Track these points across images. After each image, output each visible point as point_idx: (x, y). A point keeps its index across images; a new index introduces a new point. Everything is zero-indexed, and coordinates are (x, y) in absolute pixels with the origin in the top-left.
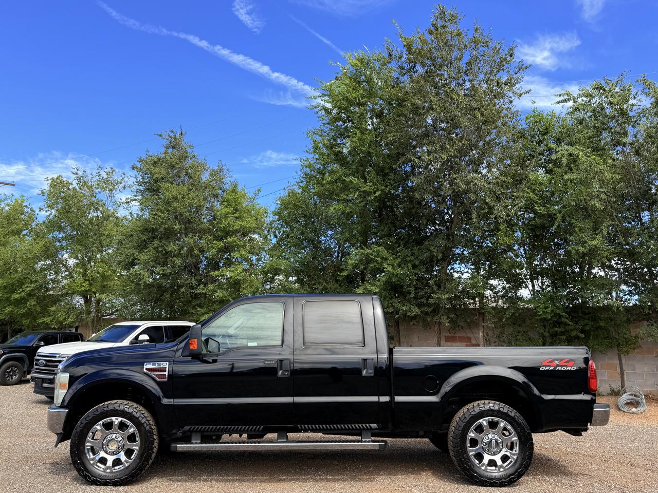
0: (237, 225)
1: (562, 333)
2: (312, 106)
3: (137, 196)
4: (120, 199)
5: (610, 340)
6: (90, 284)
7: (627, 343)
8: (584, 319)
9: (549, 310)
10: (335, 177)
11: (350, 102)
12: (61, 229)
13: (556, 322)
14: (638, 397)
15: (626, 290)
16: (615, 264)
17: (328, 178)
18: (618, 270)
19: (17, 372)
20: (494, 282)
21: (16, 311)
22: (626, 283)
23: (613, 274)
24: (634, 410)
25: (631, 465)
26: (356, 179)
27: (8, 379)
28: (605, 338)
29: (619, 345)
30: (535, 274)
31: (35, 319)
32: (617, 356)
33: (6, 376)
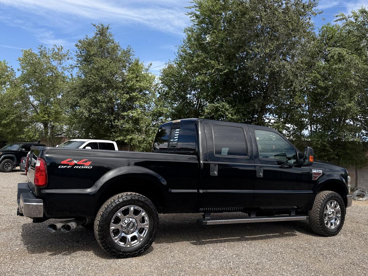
0: (138, 85)
1: (325, 156)
2: (188, 13)
3: (78, 64)
4: (66, 66)
5: (352, 161)
6: (49, 116)
7: (361, 163)
8: (339, 148)
9: (319, 142)
10: (200, 59)
11: (212, 12)
12: (29, 82)
13: (323, 149)
14: (364, 192)
15: (365, 133)
16: (360, 117)
17: (196, 59)
18: (361, 121)
19: (10, 165)
20: (289, 125)
21: (4, 130)
22: (365, 129)
23: (358, 123)
24: (361, 199)
25: (357, 222)
26: (213, 61)
27: (5, 169)
28: (349, 159)
29: (356, 164)
30: (313, 122)
31: (15, 135)
32: (355, 170)
33: (5, 167)
